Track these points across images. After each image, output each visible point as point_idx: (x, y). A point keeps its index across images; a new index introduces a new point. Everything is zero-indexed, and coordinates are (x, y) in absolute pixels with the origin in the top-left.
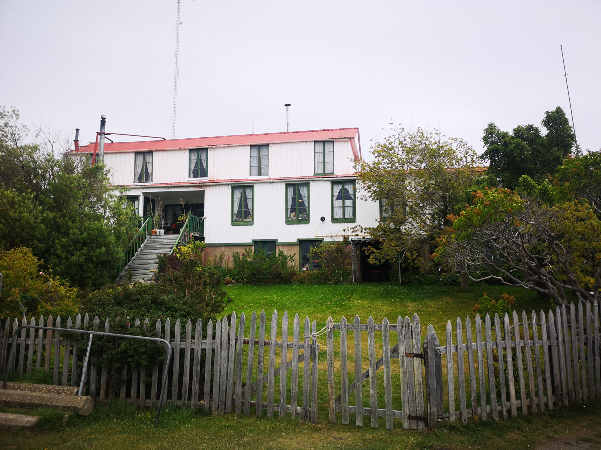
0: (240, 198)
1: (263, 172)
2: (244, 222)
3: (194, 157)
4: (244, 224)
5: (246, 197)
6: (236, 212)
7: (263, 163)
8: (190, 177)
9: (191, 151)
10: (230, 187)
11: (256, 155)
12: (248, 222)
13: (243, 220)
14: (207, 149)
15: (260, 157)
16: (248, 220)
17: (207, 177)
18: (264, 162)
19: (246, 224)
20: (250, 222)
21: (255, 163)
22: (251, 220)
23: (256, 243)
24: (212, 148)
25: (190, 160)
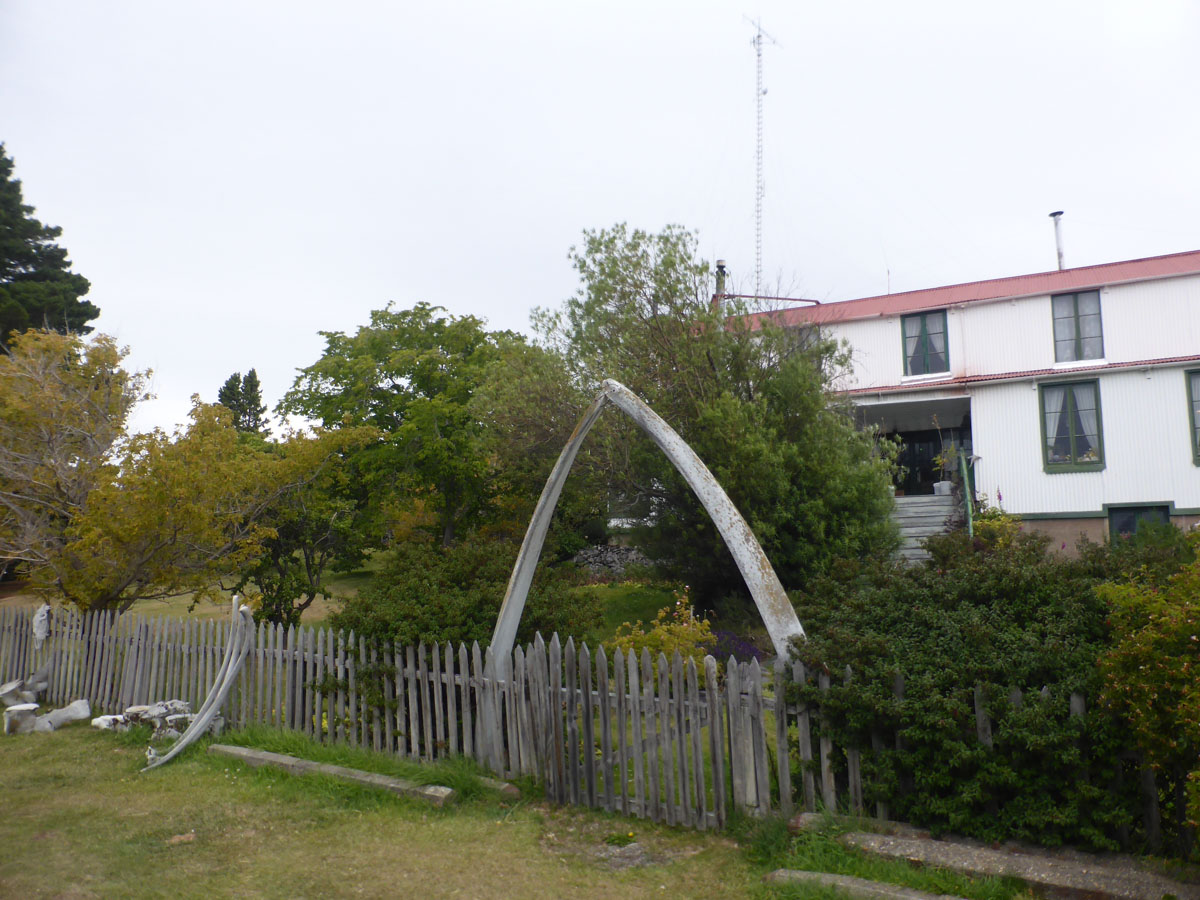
0: (1059, 409)
1: (1087, 350)
2: (1076, 464)
3: (914, 329)
4: (1077, 467)
5: (1077, 407)
6: (1051, 442)
7: (1089, 330)
8: (906, 373)
9: (904, 317)
10: (1035, 386)
11: (1065, 314)
12: (1087, 463)
13: (1075, 459)
14: (943, 312)
15: (1077, 317)
16: (1087, 459)
17: (948, 370)
18: (1087, 329)
19: (1085, 467)
20: (1093, 463)
21: (1067, 333)
22: (1094, 459)
23: (1113, 511)
24: (957, 308)
25: (905, 337)
